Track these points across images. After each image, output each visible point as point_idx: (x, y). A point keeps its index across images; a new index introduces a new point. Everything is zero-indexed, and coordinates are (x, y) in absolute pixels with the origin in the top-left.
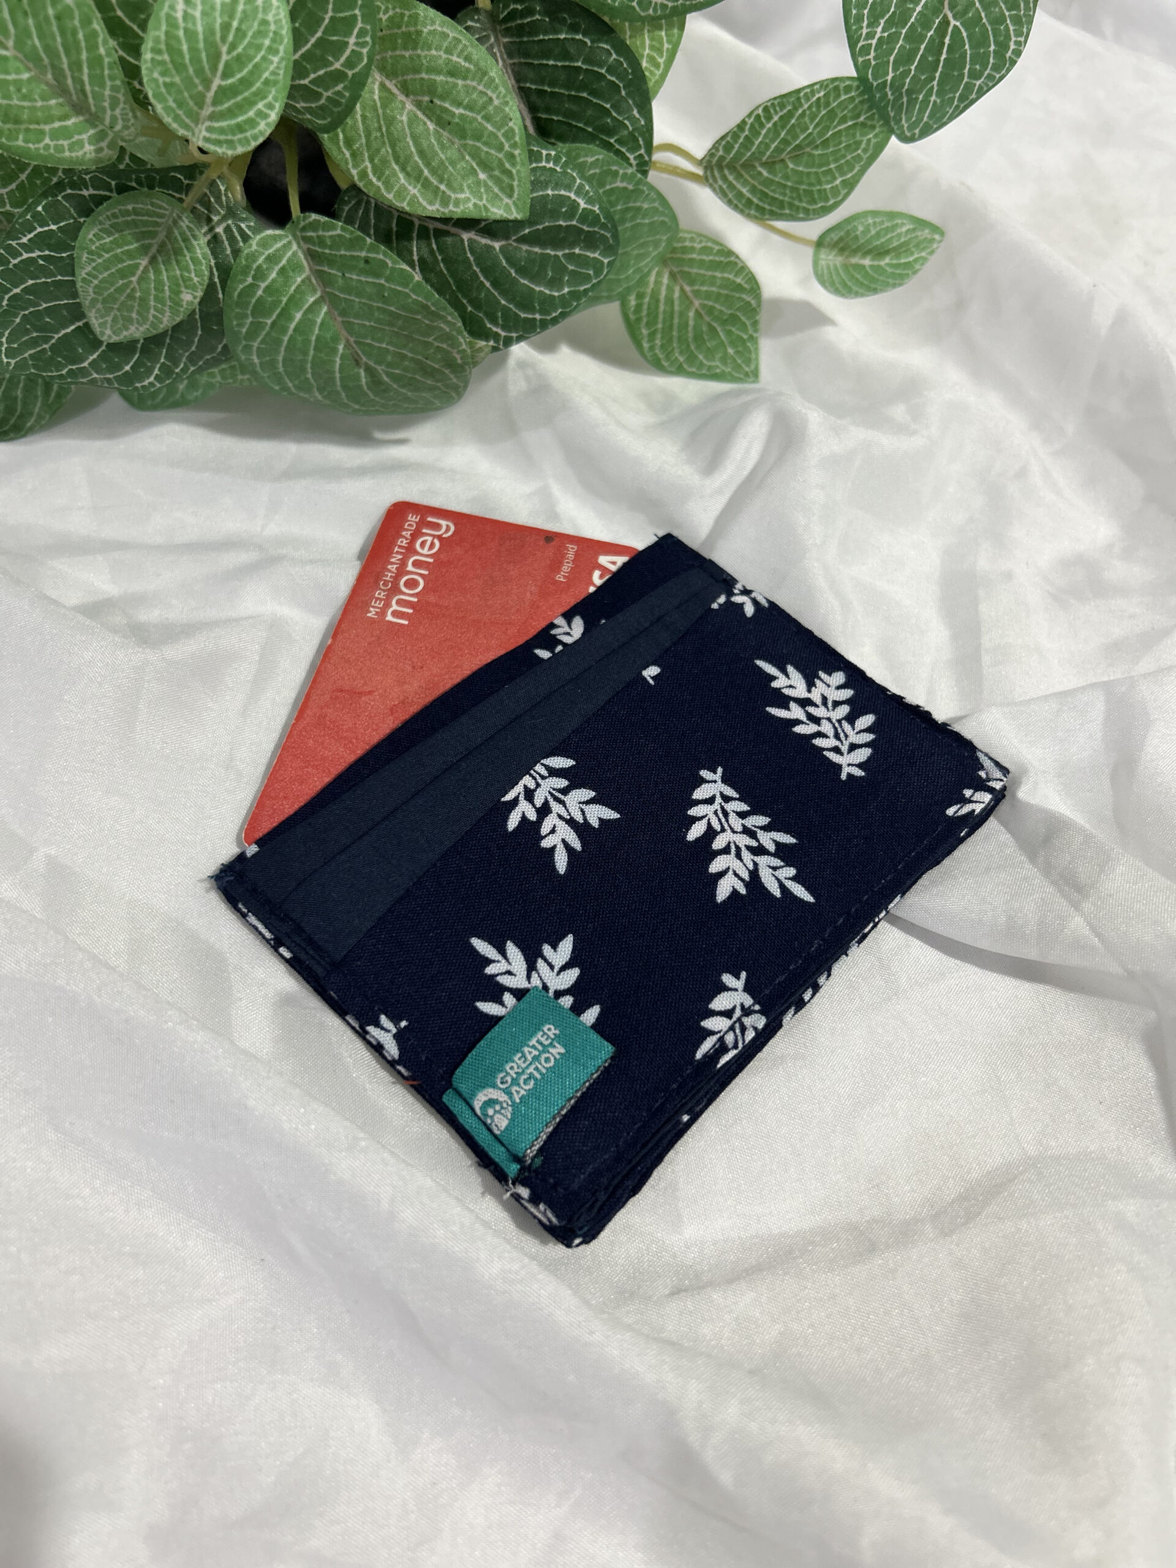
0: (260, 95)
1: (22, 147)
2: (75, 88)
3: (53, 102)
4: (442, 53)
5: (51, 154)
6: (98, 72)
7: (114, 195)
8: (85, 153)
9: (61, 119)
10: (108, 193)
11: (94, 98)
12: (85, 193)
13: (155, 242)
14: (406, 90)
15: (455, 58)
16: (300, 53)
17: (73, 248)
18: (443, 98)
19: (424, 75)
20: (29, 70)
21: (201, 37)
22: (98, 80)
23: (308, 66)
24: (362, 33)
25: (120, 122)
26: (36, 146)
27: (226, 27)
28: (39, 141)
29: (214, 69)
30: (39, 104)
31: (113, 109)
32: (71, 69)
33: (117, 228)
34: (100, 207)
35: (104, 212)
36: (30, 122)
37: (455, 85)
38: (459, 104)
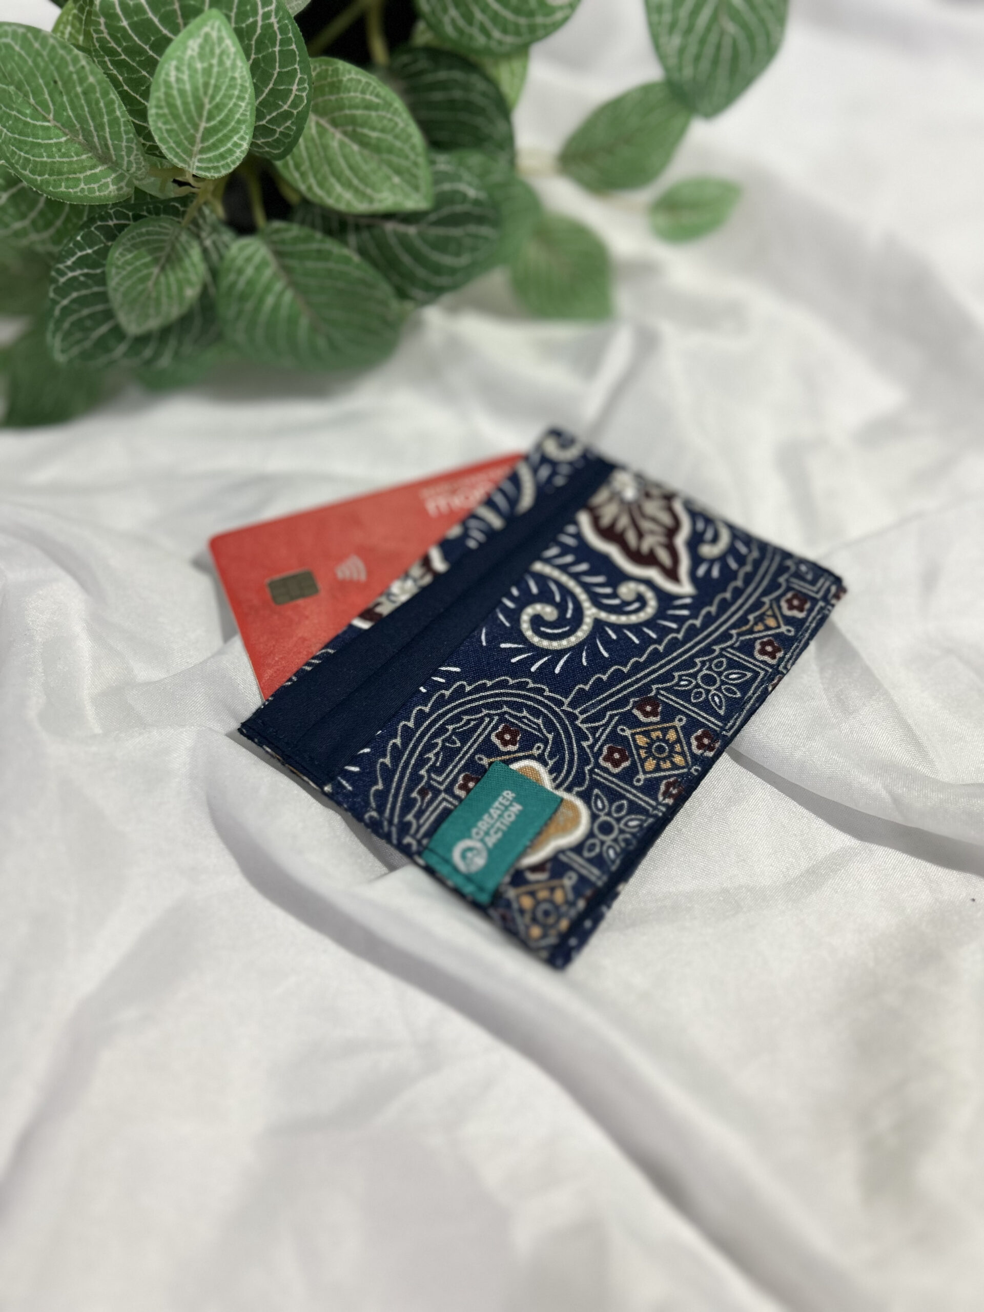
0: (235, 131)
1: (64, 192)
2: (100, 143)
3: (84, 157)
4: (358, 95)
5: (86, 196)
6: (117, 129)
7: (132, 223)
8: (110, 192)
9: (91, 169)
10: (127, 222)
11: (115, 151)
12: (111, 223)
13: (163, 255)
14: (334, 123)
15: (368, 97)
16: (258, 101)
17: (104, 266)
18: (363, 125)
19: (347, 112)
20: (66, 135)
21: (189, 94)
22: (116, 135)
23: (265, 111)
24: (301, 81)
25: (134, 165)
26: (75, 190)
27: (206, 85)
28: (76, 186)
29: (200, 116)
30: (75, 159)
31: (128, 156)
32: (96, 130)
33: (135, 246)
34: (123, 233)
35: (125, 238)
36: (70, 172)
37: (370, 116)
38: (373, 129)
